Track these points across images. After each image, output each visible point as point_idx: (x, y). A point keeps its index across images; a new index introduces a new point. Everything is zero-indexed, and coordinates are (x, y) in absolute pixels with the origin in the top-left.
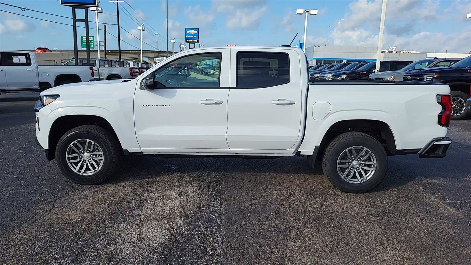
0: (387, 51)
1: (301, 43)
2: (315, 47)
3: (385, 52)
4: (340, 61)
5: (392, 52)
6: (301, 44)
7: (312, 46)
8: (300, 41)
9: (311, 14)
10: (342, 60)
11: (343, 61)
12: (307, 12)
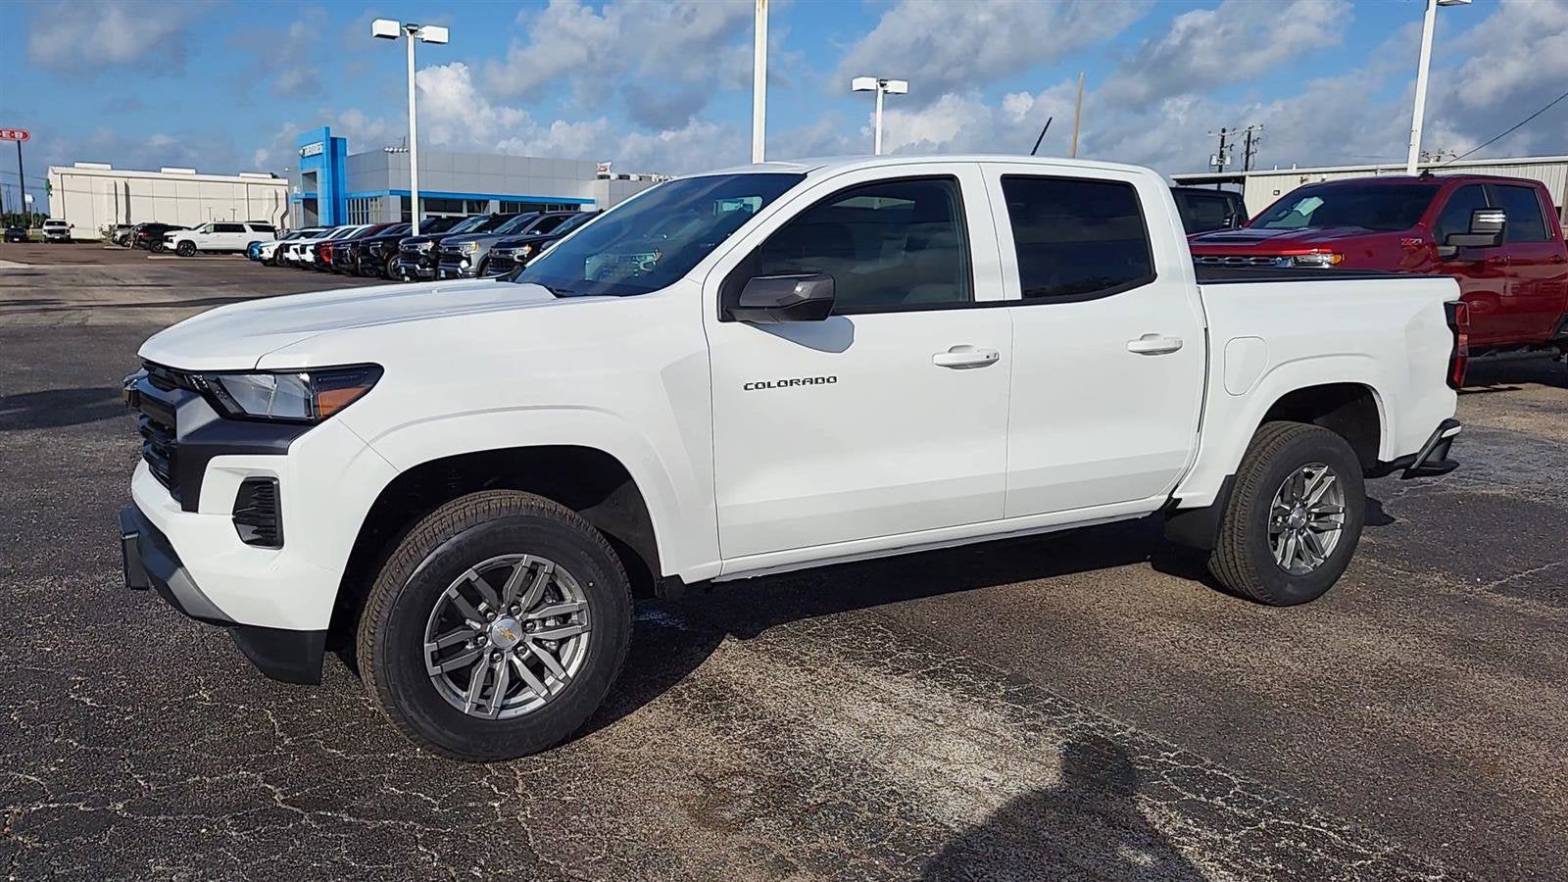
0: (613, 176)
1: (332, 135)
2: (392, 152)
3: (609, 177)
4: (479, 202)
5: (628, 178)
6: (332, 138)
7: (381, 148)
8: (327, 129)
9: (428, 41)
10: (484, 198)
11: (487, 202)
12: (412, 32)
